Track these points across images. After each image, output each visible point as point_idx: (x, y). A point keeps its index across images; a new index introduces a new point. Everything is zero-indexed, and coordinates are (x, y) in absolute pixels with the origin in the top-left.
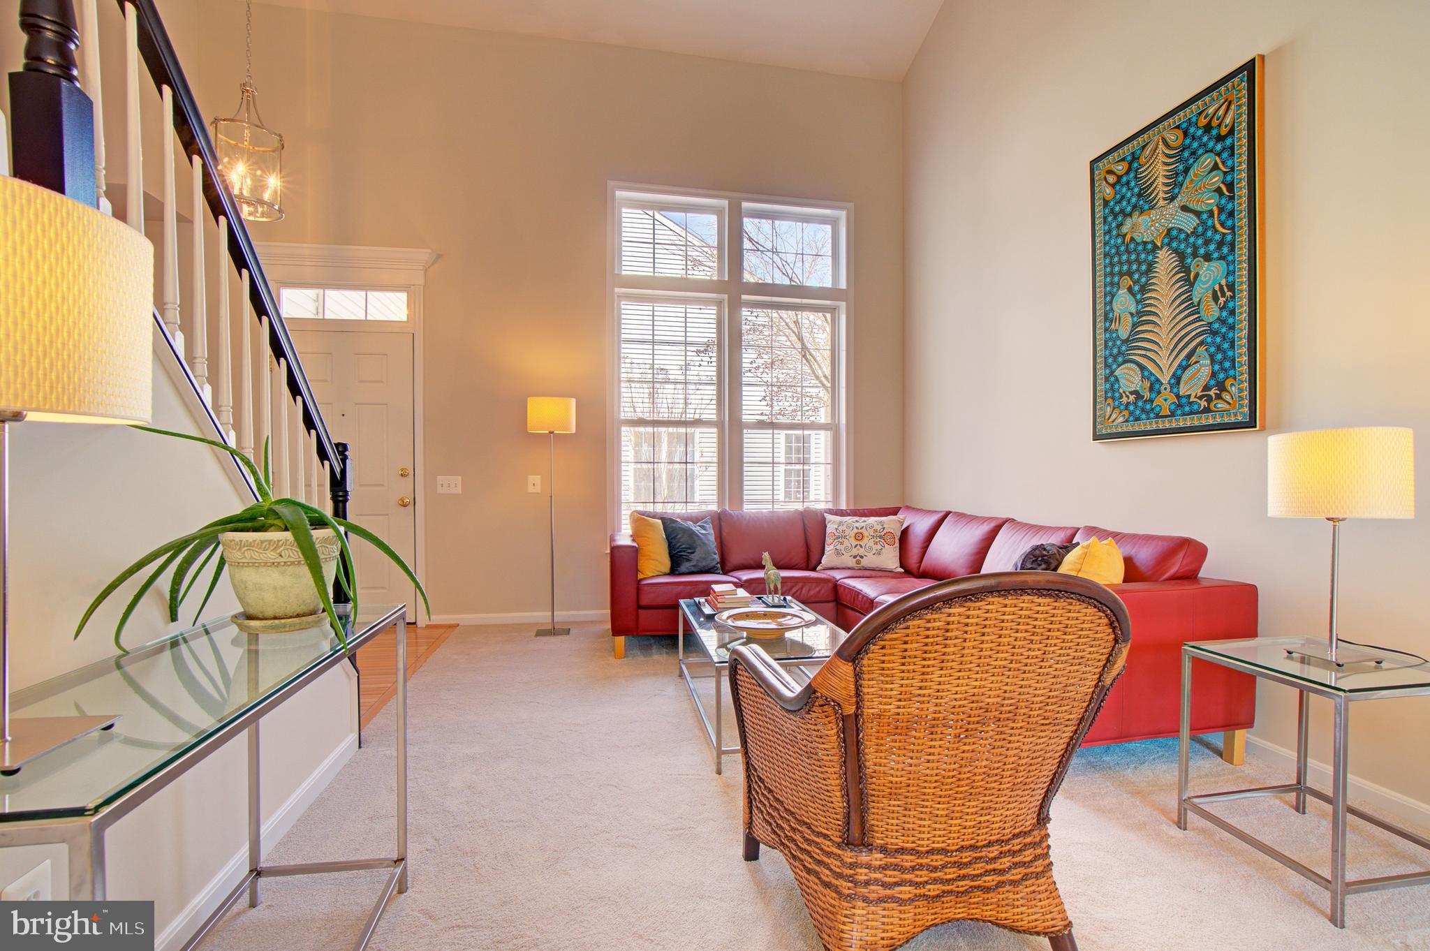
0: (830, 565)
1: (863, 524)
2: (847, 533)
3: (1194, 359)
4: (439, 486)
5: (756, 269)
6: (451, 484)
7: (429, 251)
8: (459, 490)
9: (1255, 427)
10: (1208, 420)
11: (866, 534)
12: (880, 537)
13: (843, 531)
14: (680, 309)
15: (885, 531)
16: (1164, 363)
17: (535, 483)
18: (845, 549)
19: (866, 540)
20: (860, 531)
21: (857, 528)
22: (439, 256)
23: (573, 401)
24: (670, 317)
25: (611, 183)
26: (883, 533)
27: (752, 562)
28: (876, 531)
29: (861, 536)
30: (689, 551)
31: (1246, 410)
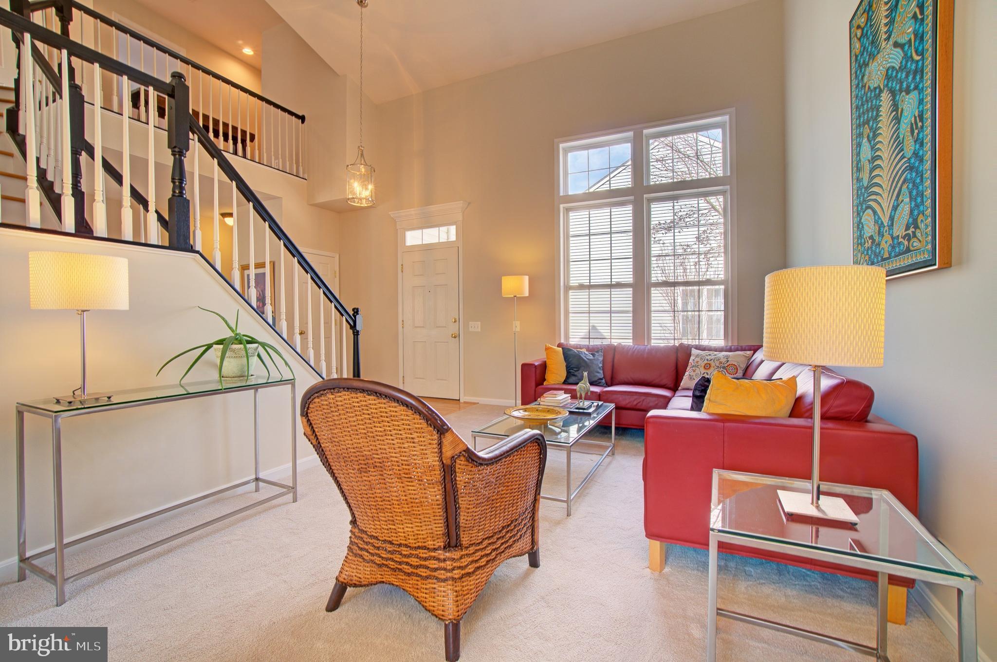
0: (686, 387)
1: (713, 357)
2: (699, 363)
3: (901, 198)
4: (470, 328)
5: (658, 175)
6: (476, 326)
7: (462, 202)
8: (479, 330)
9: (935, 265)
10: (907, 260)
11: (713, 364)
12: (724, 368)
13: (697, 362)
14: (607, 210)
15: (728, 363)
16: (885, 205)
17: (517, 326)
18: (696, 375)
19: (712, 369)
20: (709, 362)
21: (707, 360)
22: (469, 203)
23: (526, 278)
24: (600, 217)
25: (556, 140)
26: (726, 365)
27: (632, 381)
28: (721, 363)
29: (709, 366)
30: (575, 369)
31: (930, 246)
